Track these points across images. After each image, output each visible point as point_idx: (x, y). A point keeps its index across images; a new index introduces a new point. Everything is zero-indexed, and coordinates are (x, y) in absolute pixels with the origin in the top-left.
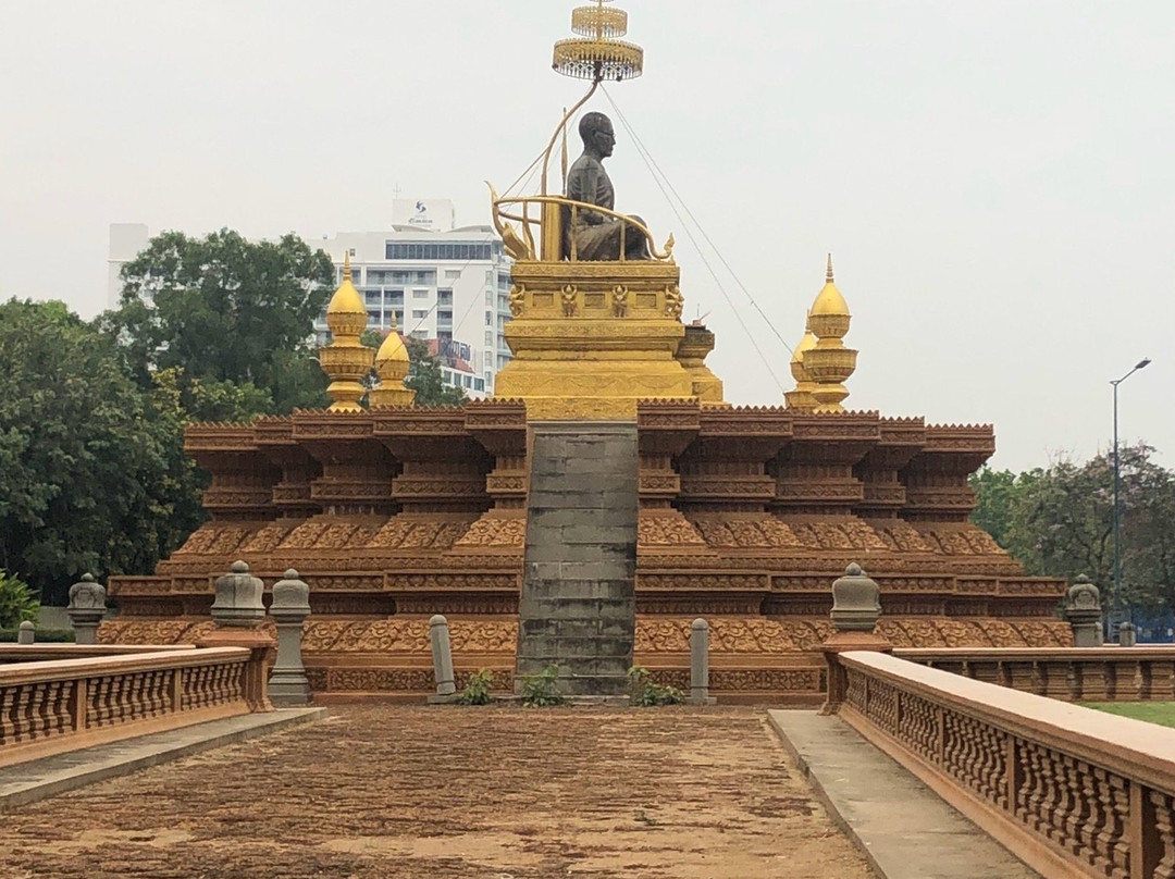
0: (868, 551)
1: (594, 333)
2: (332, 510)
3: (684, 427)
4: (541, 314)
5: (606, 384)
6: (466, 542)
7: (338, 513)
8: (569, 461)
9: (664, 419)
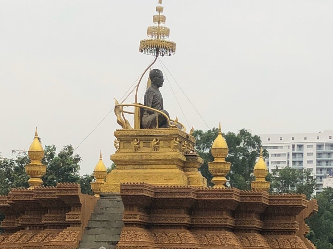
0: (226, 246)
1: (144, 158)
2: (28, 228)
3: (138, 194)
4: (126, 151)
5: (147, 178)
6: (55, 240)
7: (30, 229)
8: (108, 209)
9: (131, 191)
